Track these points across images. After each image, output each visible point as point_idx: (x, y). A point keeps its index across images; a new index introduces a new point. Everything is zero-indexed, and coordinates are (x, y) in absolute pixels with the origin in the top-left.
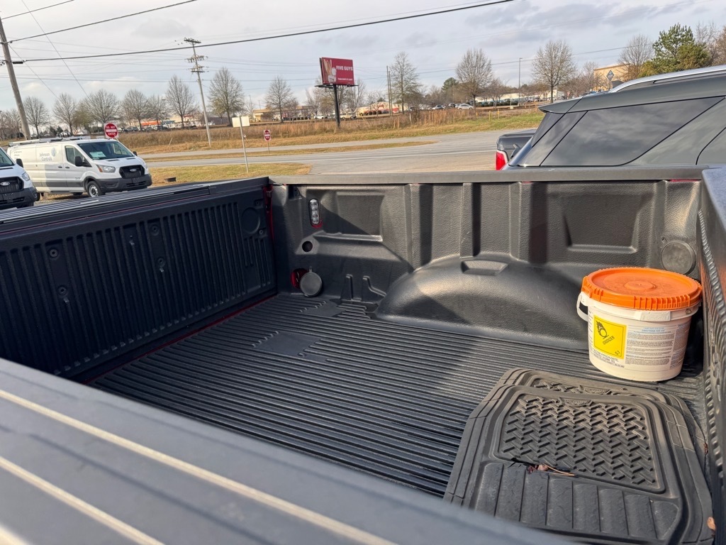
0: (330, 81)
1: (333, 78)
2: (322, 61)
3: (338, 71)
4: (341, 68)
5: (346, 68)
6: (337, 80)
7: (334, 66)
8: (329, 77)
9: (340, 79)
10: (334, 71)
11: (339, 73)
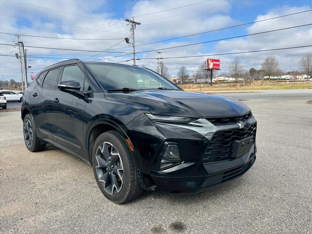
1: (211, 66)
2: (208, 60)
3: (214, 64)
5: (217, 63)
7: (212, 62)
9: (214, 67)
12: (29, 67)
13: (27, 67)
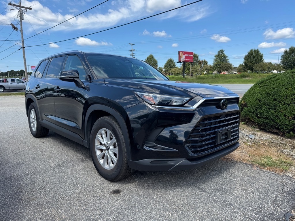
0: (182, 60)
1: (183, 59)
2: (179, 52)
4: (188, 55)
5: (190, 56)
6: (185, 60)
7: (184, 54)
9: (187, 60)
10: (184, 56)
11: (186, 57)
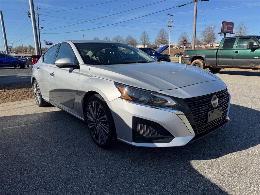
1: (226, 30)
2: (223, 23)
3: (228, 27)
5: (231, 26)
7: (227, 25)
8: (224, 29)
10: (226, 27)
12: (42, 28)
13: (40, 28)
